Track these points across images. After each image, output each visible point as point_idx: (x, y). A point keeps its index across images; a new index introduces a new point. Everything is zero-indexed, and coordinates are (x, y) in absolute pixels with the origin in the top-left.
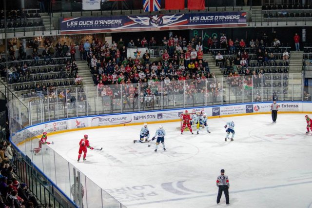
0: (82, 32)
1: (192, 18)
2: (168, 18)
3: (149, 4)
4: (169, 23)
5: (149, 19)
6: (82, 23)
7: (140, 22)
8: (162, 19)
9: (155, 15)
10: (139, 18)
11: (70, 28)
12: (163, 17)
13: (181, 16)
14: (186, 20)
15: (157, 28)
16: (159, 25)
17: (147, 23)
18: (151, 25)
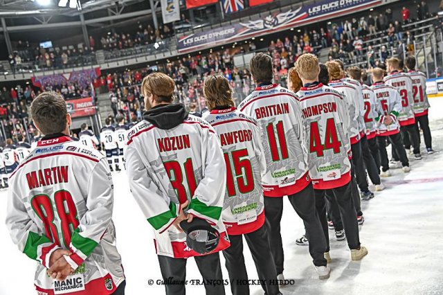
0: (198, 47)
1: (311, 10)
2: (284, 16)
3: (230, 4)
4: (285, 21)
5: (262, 21)
6: (197, 39)
8: (276, 19)
9: (268, 16)
11: (187, 46)
12: (278, 16)
13: (298, 11)
14: (305, 13)
15: (272, 30)
16: (274, 26)
17: (262, 27)
18: (265, 28)
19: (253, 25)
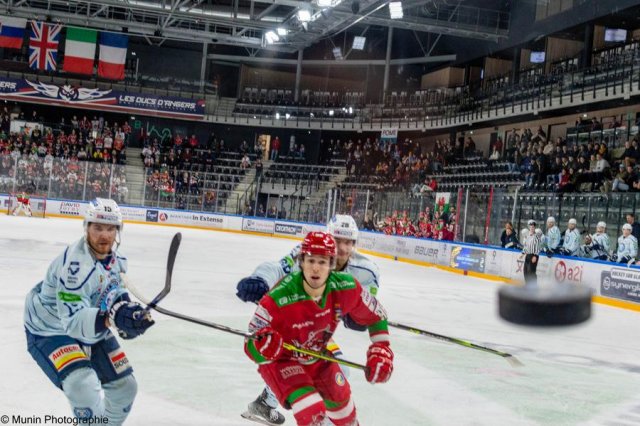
1: (123, 98)
2: (88, 93)
3: (38, 58)
4: (87, 99)
5: (58, 88)
7: (43, 92)
8: (77, 92)
10: (43, 85)
12: (80, 90)
13: (106, 92)
14: (114, 99)
15: (68, 103)
16: (72, 99)
17: (55, 94)
18: (59, 97)
19: (43, 89)
